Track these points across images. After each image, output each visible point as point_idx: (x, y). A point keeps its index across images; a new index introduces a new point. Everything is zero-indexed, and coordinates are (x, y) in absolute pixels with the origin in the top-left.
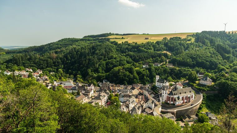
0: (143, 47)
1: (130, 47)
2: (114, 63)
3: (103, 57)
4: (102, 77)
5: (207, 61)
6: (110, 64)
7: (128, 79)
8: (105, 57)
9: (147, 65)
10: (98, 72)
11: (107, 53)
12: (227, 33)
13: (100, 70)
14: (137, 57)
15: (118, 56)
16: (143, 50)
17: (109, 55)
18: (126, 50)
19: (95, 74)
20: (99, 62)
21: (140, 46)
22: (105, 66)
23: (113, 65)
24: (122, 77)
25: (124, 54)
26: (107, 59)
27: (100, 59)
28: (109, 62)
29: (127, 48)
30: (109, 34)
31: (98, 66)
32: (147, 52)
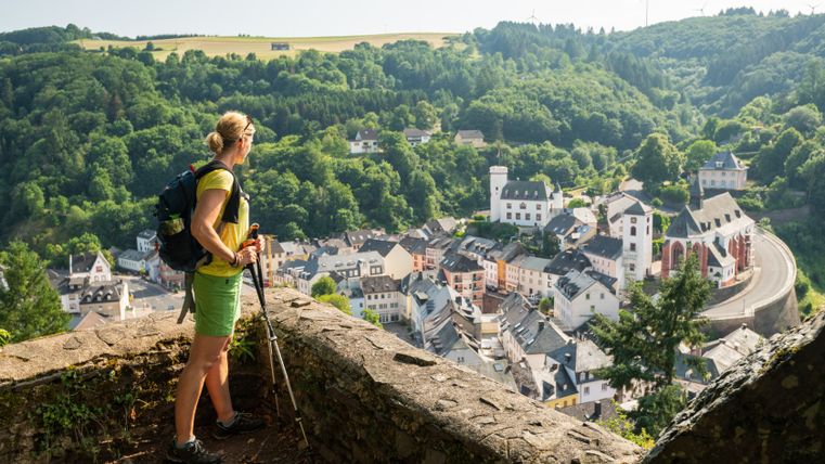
0: (297, 72)
1: (232, 73)
2: (178, 143)
3: (101, 116)
4: (124, 222)
5: (610, 115)
6: (152, 151)
7: (302, 210)
8: (111, 118)
9: (371, 142)
10: (96, 196)
11: (123, 97)
12: (584, 31)
13: (104, 180)
14: (293, 112)
15: (187, 113)
16: (305, 82)
17: (130, 104)
18: (215, 85)
19: (75, 208)
20: (83, 141)
21: (282, 68)
22: (129, 163)
23: (171, 157)
24: (271, 204)
25: (211, 105)
26: (129, 123)
27: (85, 128)
28: (148, 141)
29: (216, 78)
30: (66, 31)
31: (81, 163)
32: (322, 91)
